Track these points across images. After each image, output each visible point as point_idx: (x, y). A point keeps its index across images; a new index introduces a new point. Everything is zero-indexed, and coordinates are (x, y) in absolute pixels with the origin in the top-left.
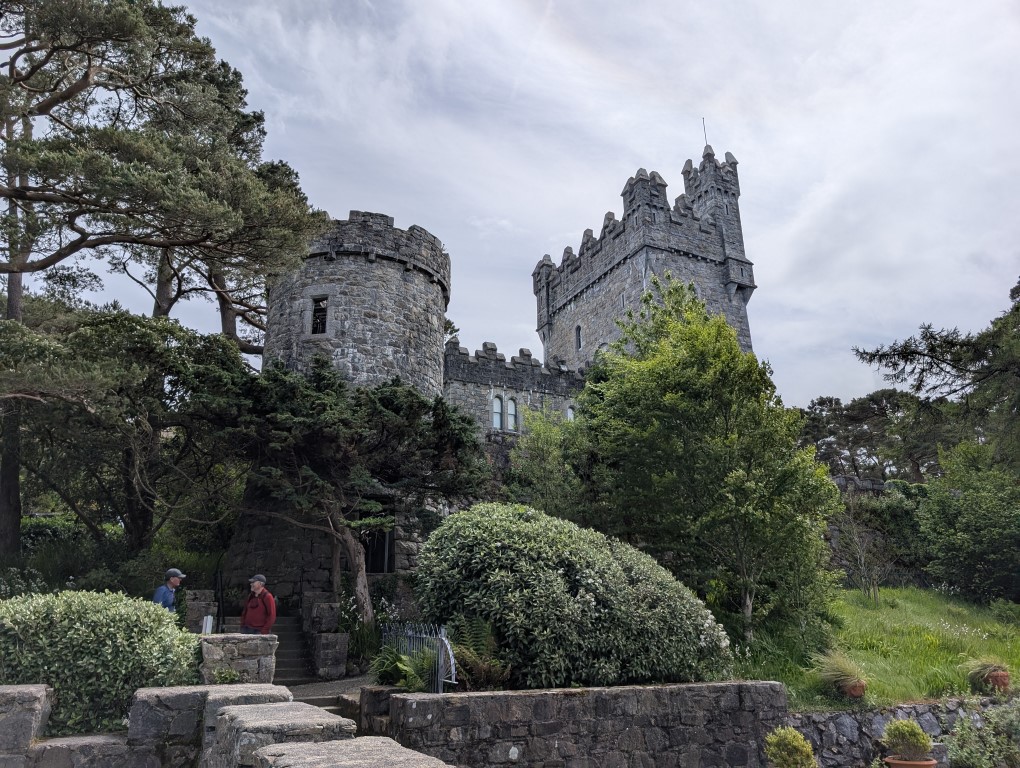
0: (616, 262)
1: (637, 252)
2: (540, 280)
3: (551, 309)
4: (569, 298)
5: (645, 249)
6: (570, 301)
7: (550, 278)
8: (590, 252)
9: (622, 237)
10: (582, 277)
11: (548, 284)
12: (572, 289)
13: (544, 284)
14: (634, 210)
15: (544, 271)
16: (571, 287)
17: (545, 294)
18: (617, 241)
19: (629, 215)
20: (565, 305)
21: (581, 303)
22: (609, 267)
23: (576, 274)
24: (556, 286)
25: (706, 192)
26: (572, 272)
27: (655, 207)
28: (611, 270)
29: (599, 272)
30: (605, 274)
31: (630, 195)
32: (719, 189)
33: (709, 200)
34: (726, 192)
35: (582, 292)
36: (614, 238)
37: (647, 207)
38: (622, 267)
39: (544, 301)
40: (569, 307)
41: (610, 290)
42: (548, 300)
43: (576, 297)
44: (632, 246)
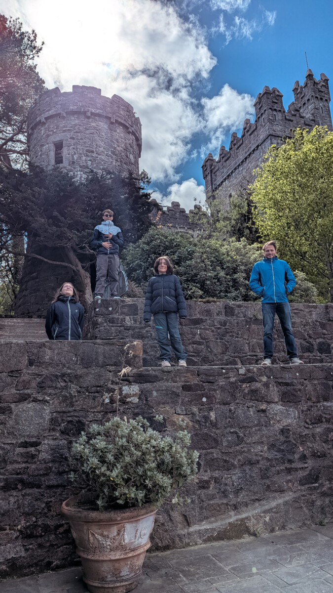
0: (252, 149)
1: (265, 140)
2: (206, 169)
3: (214, 186)
4: (224, 178)
5: (269, 138)
6: (225, 179)
7: (213, 167)
8: (236, 147)
9: (255, 133)
10: (232, 163)
11: (211, 171)
12: (226, 172)
13: (209, 171)
14: (262, 114)
15: (208, 163)
16: (225, 171)
17: (210, 177)
18: (252, 136)
19: (259, 118)
20: (222, 182)
21: (231, 180)
22: (248, 153)
23: (227, 162)
24: (216, 172)
25: (308, 100)
26: (226, 161)
27: (275, 110)
28: (249, 155)
29: (241, 158)
30: (246, 159)
31: (260, 104)
32: (317, 97)
33: (310, 105)
34: (321, 99)
35: (232, 172)
36: (250, 135)
37: (270, 110)
38: (255, 152)
39: (210, 182)
40: (224, 183)
41: (249, 168)
42: (212, 181)
43: (229, 176)
44: (261, 137)
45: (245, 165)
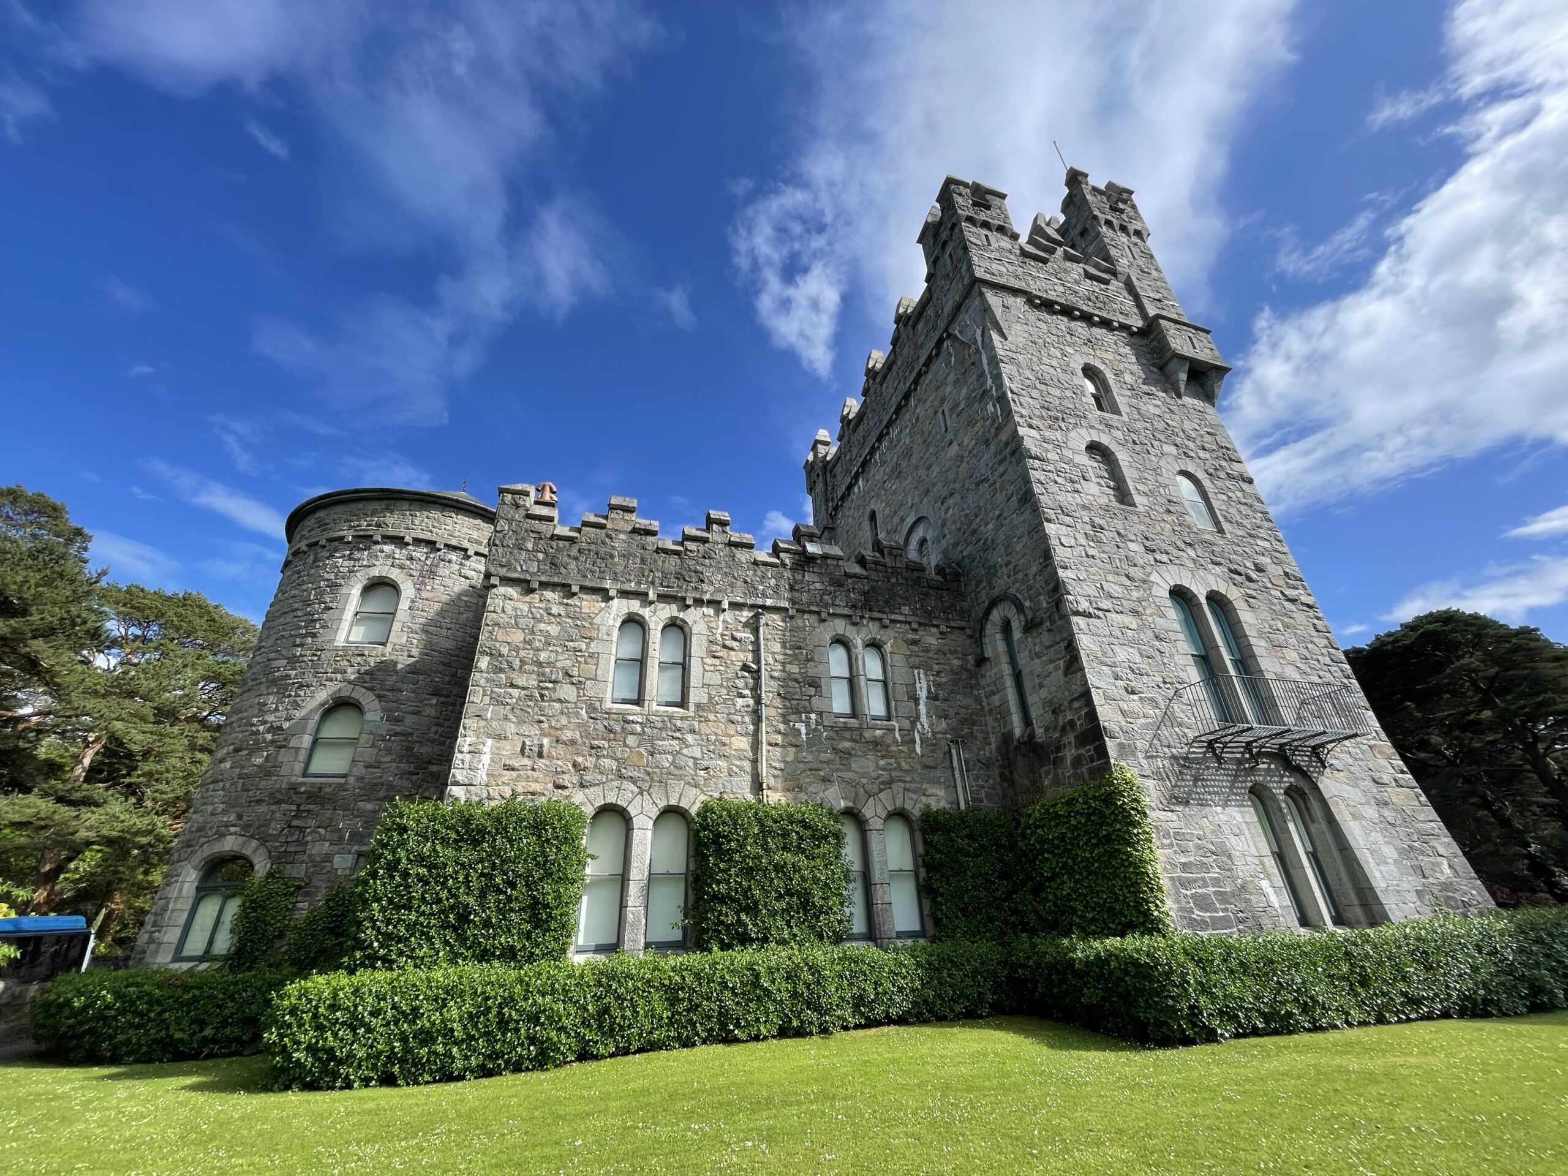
0: (923, 360)
1: (960, 306)
3: (831, 504)
4: (854, 472)
5: (976, 289)
6: (856, 476)
8: (879, 378)
9: (929, 312)
10: (870, 426)
11: (825, 468)
12: (857, 455)
13: (819, 471)
17: (821, 485)
18: (921, 326)
19: (936, 260)
21: (872, 473)
22: (912, 378)
23: (861, 428)
24: (835, 465)
26: (854, 431)
27: (986, 225)
29: (895, 399)
35: (872, 451)
36: (915, 324)
37: (969, 224)
39: (822, 497)
40: (855, 488)
41: (918, 419)
42: (826, 491)
43: (865, 464)
44: (949, 307)
45: (908, 416)
